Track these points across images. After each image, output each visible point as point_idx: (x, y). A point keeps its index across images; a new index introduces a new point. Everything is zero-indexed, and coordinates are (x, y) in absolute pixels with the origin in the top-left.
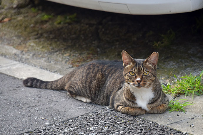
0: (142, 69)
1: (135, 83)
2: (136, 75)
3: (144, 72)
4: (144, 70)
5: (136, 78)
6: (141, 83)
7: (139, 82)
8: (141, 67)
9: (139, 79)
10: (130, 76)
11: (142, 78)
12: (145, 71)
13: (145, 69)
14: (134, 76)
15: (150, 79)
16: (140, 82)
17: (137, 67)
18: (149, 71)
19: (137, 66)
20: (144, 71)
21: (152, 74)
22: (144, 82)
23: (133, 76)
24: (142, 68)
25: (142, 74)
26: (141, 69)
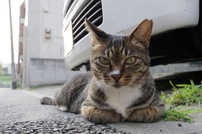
0: (124, 52)
1: (109, 80)
2: (112, 63)
3: (128, 57)
4: (126, 53)
5: (111, 69)
6: (121, 80)
7: (116, 78)
8: (122, 47)
9: (116, 72)
10: (99, 65)
11: (122, 71)
12: (130, 54)
13: (129, 52)
14: (108, 66)
15: (139, 70)
16: (120, 78)
17: (113, 48)
18: (136, 56)
19: (111, 46)
20: (126, 55)
21: (143, 60)
22: (128, 77)
23: (105, 66)
24: (123, 49)
25: (122, 62)
26: (122, 52)
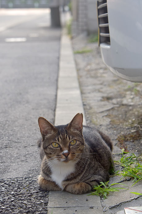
0: (68, 138)
1: (61, 157)
2: (61, 145)
3: (71, 140)
5: (61, 150)
6: (70, 156)
7: (66, 155)
8: (66, 134)
9: (66, 151)
10: (52, 149)
11: (69, 150)
13: (71, 137)
14: (59, 148)
15: (79, 149)
16: (68, 155)
17: (61, 135)
18: (76, 139)
19: (59, 134)
20: (70, 140)
21: (81, 142)
22: (73, 154)
23: (57, 149)
24: (67, 136)
25: (68, 145)
26: (66, 137)
